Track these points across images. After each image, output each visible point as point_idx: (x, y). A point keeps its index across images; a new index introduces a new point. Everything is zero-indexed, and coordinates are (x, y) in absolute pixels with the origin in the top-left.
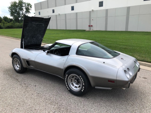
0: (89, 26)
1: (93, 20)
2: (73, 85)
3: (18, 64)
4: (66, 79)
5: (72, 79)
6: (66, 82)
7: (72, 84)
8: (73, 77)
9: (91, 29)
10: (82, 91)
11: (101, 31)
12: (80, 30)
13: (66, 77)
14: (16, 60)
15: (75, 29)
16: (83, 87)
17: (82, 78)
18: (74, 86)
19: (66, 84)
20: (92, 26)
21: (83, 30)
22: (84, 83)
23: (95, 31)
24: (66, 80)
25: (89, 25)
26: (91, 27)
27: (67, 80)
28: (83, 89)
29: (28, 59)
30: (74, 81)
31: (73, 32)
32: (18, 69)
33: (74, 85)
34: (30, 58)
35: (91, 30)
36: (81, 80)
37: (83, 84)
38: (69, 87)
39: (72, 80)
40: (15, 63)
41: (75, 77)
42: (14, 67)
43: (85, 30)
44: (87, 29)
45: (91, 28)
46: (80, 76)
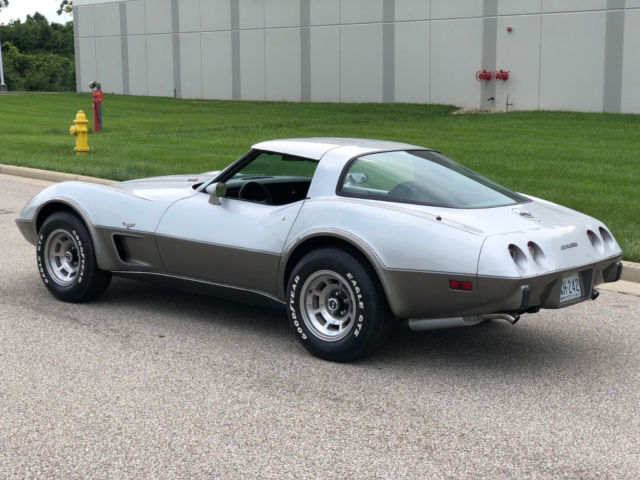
0: (485, 77)
1: (509, 30)
2: (323, 321)
3: (68, 257)
4: (293, 295)
5: (317, 294)
6: (292, 309)
7: (320, 317)
8: (322, 286)
9: (498, 97)
10: (357, 333)
11: (570, 113)
12: (417, 106)
13: (294, 286)
14: (57, 240)
15: (376, 97)
16: (361, 317)
17: (354, 283)
18: (327, 325)
19: (295, 317)
20: (504, 77)
21: (439, 106)
22: (362, 300)
23: (528, 113)
24: (292, 302)
25: (479, 69)
26: (499, 83)
27: (297, 299)
28: (360, 326)
29: (125, 227)
30: (326, 302)
31: (356, 122)
32: (68, 279)
33: (325, 322)
34: (131, 223)
35: (500, 107)
36: (353, 288)
37: (361, 304)
38: (306, 330)
39: (318, 298)
40: (54, 254)
41: (329, 287)
42: (46, 272)
43: (452, 108)
44: (468, 96)
45: (500, 91)
46: (349, 275)
